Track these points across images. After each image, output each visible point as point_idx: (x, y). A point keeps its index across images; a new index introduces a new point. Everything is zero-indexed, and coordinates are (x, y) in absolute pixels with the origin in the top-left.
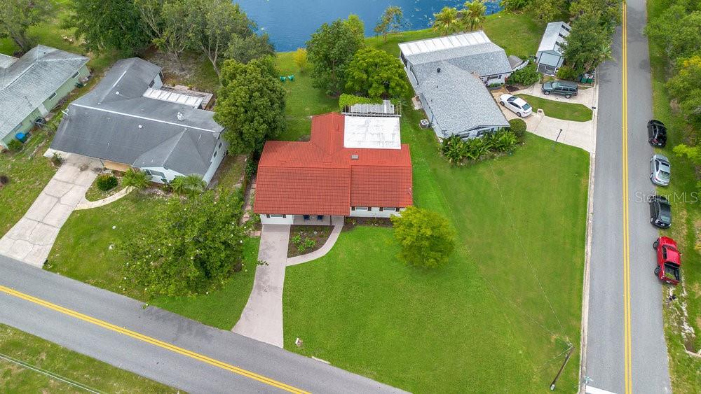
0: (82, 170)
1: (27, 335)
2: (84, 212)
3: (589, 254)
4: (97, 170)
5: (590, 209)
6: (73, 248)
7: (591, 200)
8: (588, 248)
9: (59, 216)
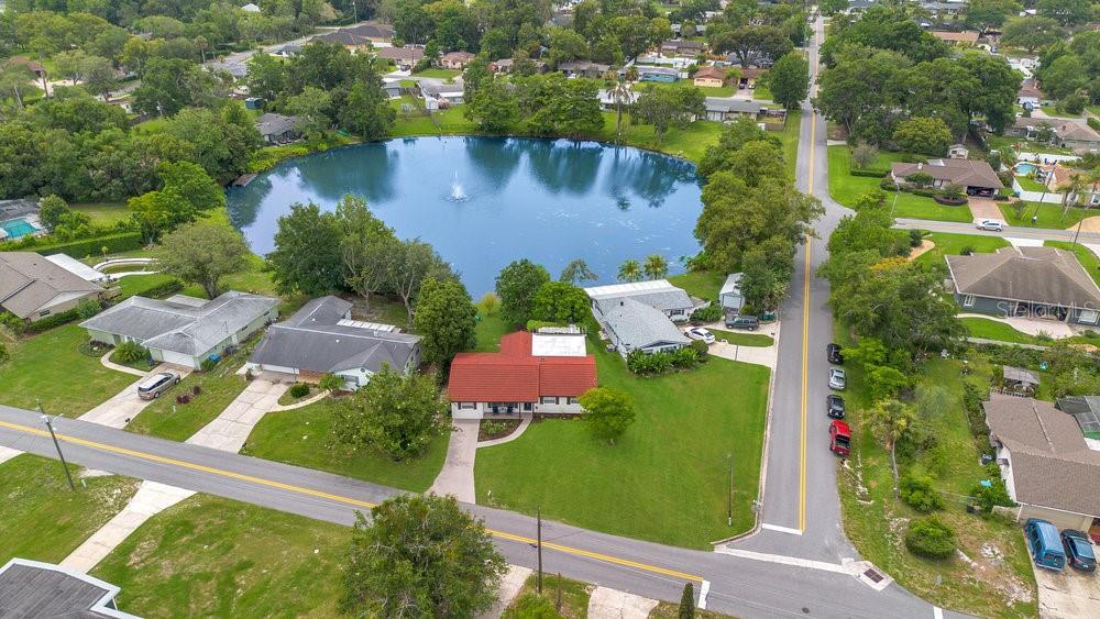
0: (274, 383)
1: (226, 499)
2: (276, 414)
3: (768, 436)
4: (288, 383)
5: (770, 406)
6: (268, 438)
7: (771, 400)
8: (768, 433)
9: (253, 416)
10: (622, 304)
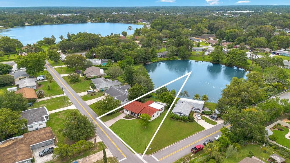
10: (183, 103)
